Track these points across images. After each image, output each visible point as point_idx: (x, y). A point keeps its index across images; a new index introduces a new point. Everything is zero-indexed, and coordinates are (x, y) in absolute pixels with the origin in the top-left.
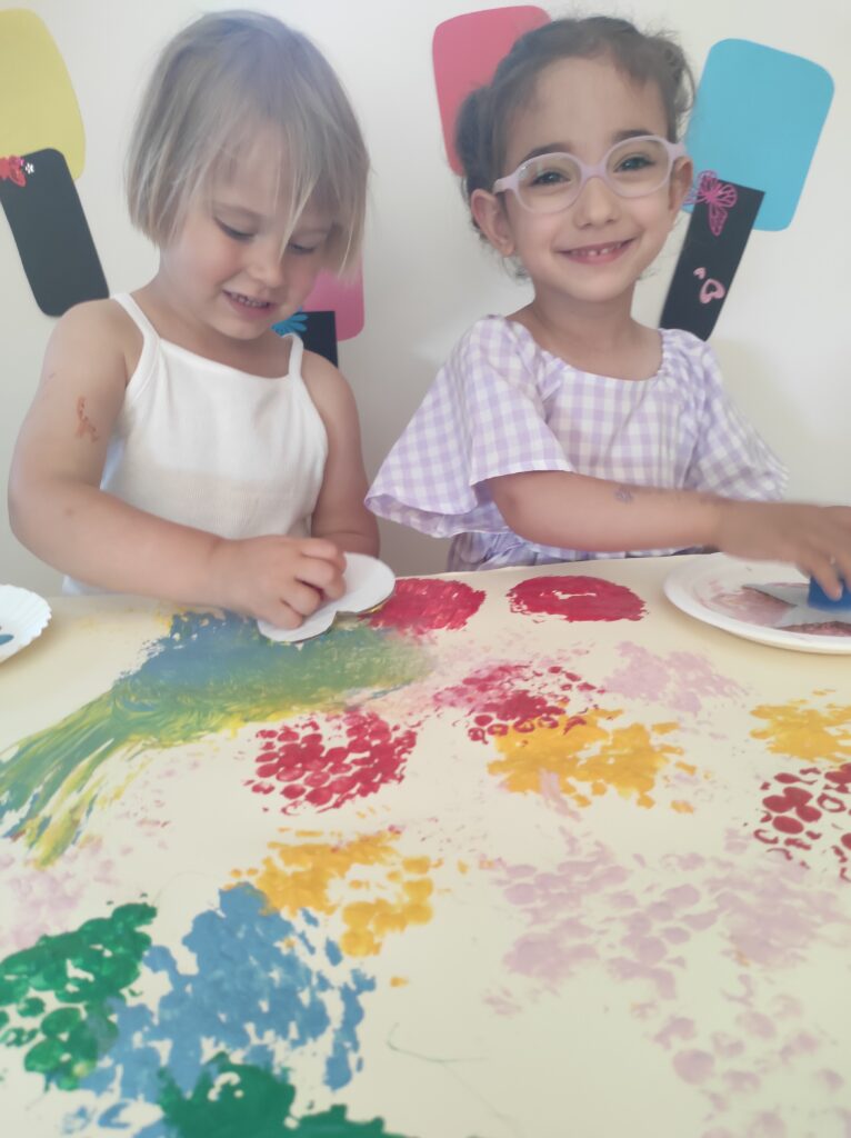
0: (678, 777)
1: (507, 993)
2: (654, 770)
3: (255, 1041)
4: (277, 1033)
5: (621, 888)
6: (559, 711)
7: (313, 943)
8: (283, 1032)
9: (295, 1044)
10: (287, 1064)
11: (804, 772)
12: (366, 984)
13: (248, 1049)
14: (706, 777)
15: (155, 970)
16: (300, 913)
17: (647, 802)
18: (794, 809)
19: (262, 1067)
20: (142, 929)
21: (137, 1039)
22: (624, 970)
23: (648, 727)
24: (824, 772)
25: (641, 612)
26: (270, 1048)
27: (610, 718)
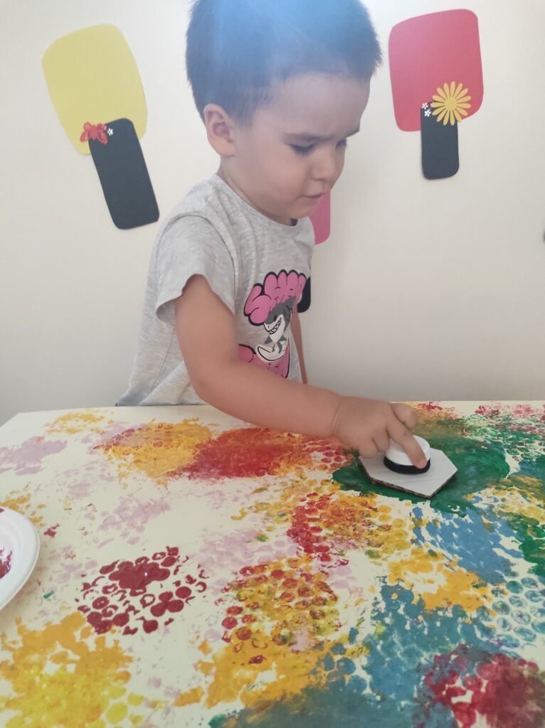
3: (452, 521)
7: (445, 558)
8: (443, 525)
9: (436, 521)
10: (436, 514)
12: (415, 542)
14: (198, 638)
15: (513, 550)
16: (456, 570)
20: (534, 565)
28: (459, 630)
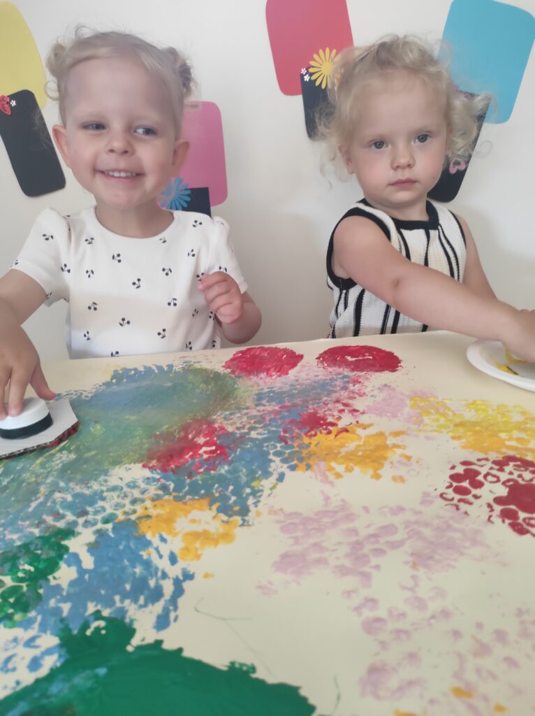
0: (400, 462)
1: (270, 583)
2: (385, 458)
3: (118, 604)
4: (132, 601)
5: (350, 525)
6: (333, 424)
7: (161, 553)
8: (136, 601)
9: (141, 607)
10: (133, 617)
11: (479, 460)
12: (188, 576)
13: (114, 608)
14: (417, 462)
15: (69, 565)
16: (157, 536)
17: (377, 476)
18: (468, 481)
19: (119, 618)
20: (65, 543)
21: (52, 603)
22: (343, 571)
23: (387, 434)
24: (491, 460)
25: (398, 367)
26: (126, 609)
27: (365, 429)
28: (187, 488)
